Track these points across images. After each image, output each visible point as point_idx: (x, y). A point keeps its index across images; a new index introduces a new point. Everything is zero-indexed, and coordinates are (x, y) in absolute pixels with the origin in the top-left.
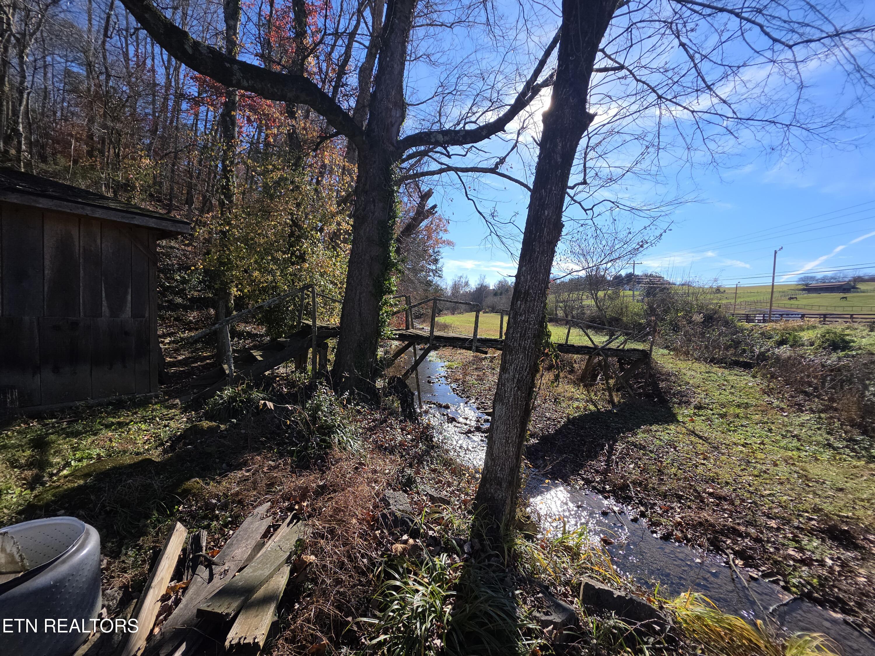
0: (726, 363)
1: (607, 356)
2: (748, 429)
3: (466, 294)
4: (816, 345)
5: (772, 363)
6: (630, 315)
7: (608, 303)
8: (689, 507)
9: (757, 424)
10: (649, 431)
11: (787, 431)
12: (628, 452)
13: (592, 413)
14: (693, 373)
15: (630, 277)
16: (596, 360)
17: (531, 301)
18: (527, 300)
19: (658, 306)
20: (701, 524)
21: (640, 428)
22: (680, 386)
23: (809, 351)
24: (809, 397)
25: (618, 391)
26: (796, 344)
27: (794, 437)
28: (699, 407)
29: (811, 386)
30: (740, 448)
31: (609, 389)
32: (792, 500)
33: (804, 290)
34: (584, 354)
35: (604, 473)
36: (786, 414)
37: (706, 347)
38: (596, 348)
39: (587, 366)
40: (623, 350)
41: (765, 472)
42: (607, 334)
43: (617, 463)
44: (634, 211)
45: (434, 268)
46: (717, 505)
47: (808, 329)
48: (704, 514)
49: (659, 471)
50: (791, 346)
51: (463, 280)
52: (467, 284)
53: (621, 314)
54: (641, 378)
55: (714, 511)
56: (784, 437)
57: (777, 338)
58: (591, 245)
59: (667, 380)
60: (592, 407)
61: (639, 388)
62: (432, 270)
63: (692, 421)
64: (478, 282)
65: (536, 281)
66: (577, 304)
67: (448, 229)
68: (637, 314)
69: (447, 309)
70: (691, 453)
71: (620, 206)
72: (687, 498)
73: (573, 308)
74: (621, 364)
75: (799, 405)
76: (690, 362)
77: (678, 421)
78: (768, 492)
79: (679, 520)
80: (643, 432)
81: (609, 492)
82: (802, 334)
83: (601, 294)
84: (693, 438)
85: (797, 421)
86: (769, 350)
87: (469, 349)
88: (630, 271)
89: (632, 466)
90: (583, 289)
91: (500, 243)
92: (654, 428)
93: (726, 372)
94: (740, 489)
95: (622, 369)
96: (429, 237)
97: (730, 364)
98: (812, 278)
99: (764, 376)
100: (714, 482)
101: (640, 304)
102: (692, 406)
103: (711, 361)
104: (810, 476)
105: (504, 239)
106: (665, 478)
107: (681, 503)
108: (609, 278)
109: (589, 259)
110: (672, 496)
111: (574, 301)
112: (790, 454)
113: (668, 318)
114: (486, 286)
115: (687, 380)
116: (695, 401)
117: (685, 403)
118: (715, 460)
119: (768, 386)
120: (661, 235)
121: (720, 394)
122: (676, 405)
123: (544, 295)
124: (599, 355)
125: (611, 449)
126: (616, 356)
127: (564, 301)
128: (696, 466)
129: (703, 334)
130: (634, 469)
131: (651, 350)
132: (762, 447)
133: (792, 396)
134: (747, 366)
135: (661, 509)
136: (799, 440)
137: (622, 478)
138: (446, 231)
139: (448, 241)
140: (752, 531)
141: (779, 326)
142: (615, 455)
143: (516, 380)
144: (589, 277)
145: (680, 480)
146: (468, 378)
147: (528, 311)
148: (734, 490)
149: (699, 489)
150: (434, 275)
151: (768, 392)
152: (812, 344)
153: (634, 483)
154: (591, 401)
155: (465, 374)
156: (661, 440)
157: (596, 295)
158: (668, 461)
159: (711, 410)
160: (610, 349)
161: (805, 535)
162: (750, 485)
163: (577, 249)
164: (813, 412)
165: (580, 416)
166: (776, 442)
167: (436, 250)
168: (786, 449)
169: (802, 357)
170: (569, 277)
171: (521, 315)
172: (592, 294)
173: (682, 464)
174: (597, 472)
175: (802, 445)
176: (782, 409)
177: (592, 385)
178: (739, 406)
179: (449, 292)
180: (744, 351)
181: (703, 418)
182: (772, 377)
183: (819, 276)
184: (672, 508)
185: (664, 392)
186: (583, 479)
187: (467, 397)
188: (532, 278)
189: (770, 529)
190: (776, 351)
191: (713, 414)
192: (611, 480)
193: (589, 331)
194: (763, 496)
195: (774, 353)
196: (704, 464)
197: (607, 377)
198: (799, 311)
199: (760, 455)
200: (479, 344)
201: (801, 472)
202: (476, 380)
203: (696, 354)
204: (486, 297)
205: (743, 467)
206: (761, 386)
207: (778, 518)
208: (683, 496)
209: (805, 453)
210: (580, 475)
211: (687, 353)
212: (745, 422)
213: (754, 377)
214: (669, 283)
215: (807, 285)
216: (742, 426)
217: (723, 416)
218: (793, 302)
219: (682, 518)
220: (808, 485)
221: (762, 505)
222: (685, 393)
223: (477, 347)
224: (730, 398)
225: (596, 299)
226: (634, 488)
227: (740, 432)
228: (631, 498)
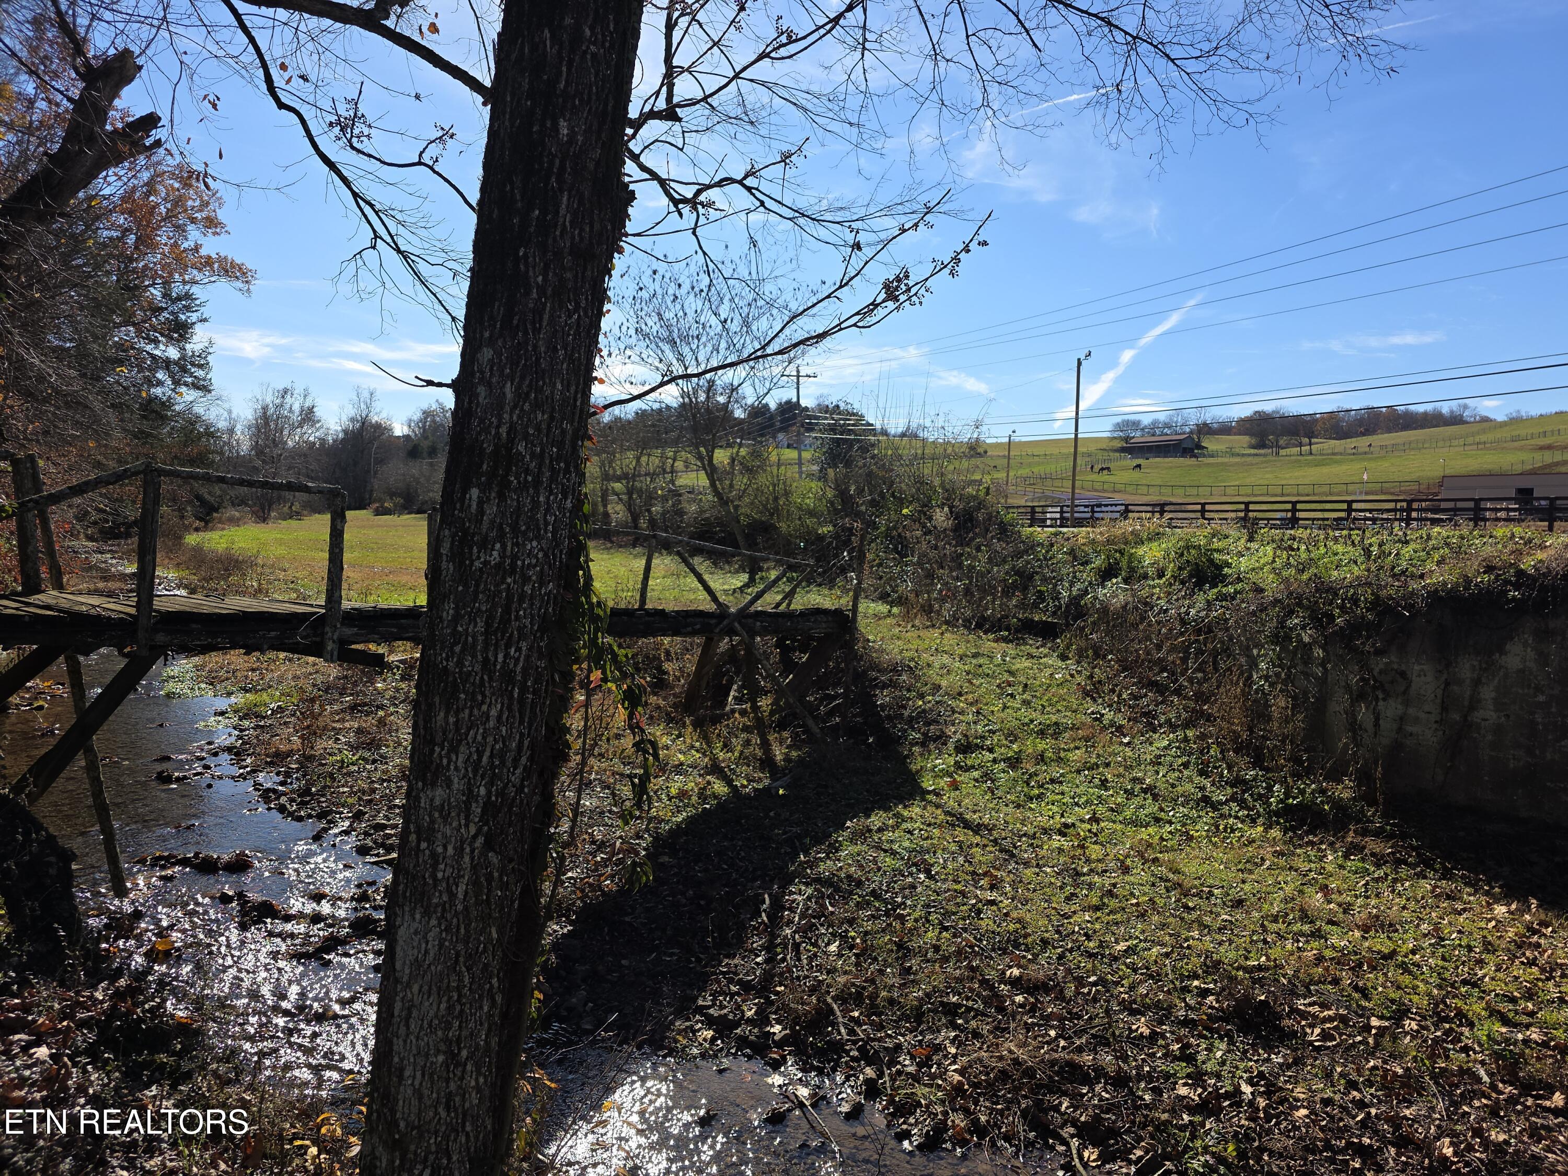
0: (1008, 629)
1: (752, 634)
2: (1064, 788)
3: (309, 451)
4: (1169, 574)
5: (1094, 623)
6: (796, 513)
7: (741, 481)
8: (976, 1035)
9: (1078, 772)
10: (863, 834)
11: (1135, 780)
12: (824, 906)
13: (722, 806)
14: (946, 659)
15: (790, 410)
16: (724, 645)
17: (523, 487)
18: (505, 485)
19: (860, 491)
20: (1004, 1075)
21: (842, 827)
22: (922, 696)
23: (1155, 589)
24: (1162, 694)
25: (781, 726)
26: (1134, 575)
27: (1145, 791)
28: (965, 748)
29: (1164, 670)
30: (1057, 841)
31: (760, 726)
32: (1167, 955)
33: (1123, 450)
34: (693, 633)
35: (763, 988)
36: (1126, 740)
37: (967, 591)
38: (722, 612)
39: (701, 664)
40: (790, 615)
41: (1110, 893)
42: (742, 569)
43: (796, 946)
44: (801, 221)
45: (173, 353)
46: (1033, 1010)
47: (1150, 540)
48: (1010, 1046)
49: (900, 946)
50: (1126, 581)
51: (295, 404)
52: (308, 416)
53: (776, 511)
54: (835, 686)
55: (1028, 1027)
56: (1129, 793)
57: (1098, 562)
58: (691, 315)
59: (893, 684)
60: (720, 788)
61: (831, 713)
62: (167, 364)
63: (955, 786)
64: (351, 412)
65: (537, 406)
66: (660, 486)
67: (221, 215)
68: (812, 513)
69: (240, 502)
70: (962, 876)
71: (769, 203)
72: (969, 1009)
73: (650, 497)
74: (785, 651)
75: (1146, 714)
76: (936, 633)
77: (924, 792)
78: (1122, 946)
79: (957, 1077)
80: (853, 841)
81: (780, 1044)
82: (1141, 551)
83: (721, 456)
84: (961, 834)
85: (1149, 752)
86: (1086, 593)
87: (316, 650)
88: (789, 394)
89: (833, 948)
90: (675, 442)
91: (409, 277)
92: (876, 820)
93: (1011, 649)
94: (1071, 951)
95: (788, 665)
96: (146, 242)
97: (1017, 631)
98: (1136, 424)
99: (1081, 655)
100: (1017, 946)
101: (814, 485)
102: (951, 746)
103: (979, 626)
104: (1187, 883)
105: (422, 267)
106: (914, 963)
107: (955, 1027)
108: (739, 413)
109: (689, 356)
110: (935, 1011)
111: (653, 475)
112: (1144, 834)
113: (882, 521)
114: (378, 426)
115: (937, 679)
116: (955, 733)
117: (936, 739)
118: (1013, 884)
119: (1091, 677)
120: (956, 260)
121: (1005, 707)
122: (916, 749)
123: (575, 464)
124: (731, 632)
125: (778, 906)
126: (774, 632)
127: (625, 476)
128: (979, 912)
129: (957, 559)
130: (840, 955)
131: (855, 609)
132: (1095, 828)
133: (1135, 697)
134: (1047, 632)
135: (913, 1058)
136: (1155, 797)
137: (813, 990)
138: (212, 223)
139: (222, 260)
140: (1107, 1058)
141: (1098, 533)
142: (790, 922)
143: (477, 809)
144: (688, 408)
145: (946, 959)
146: (321, 745)
147: (515, 529)
148: (1061, 957)
149: (991, 975)
150: (177, 383)
151: (1092, 692)
152: (1161, 574)
153: (843, 998)
154: (715, 769)
155: (310, 734)
156: (894, 853)
157: (711, 458)
158: (916, 915)
159: (991, 750)
160: (758, 614)
161: (1201, 1036)
162: (1088, 937)
163: (653, 326)
164: (1173, 728)
165: (690, 820)
166: (1116, 810)
167: (177, 289)
168: (1136, 823)
169: (1146, 604)
170: (637, 405)
171: (485, 545)
172: (700, 457)
173: (947, 914)
174: (746, 987)
175: (1162, 810)
176: (1120, 728)
177: (716, 720)
178: (1042, 733)
179: (243, 442)
180: (1041, 596)
181: (976, 774)
182: (1097, 655)
183: (1146, 420)
184: (938, 1048)
185: (889, 717)
186: (710, 1022)
187: (320, 816)
188: (520, 396)
189: (1137, 1041)
190: (1101, 592)
191: (995, 761)
192: (785, 1007)
193: (696, 561)
194: (1116, 959)
195: (1095, 598)
196: (992, 903)
197: (753, 692)
198: (1118, 498)
199: (1095, 851)
200: (348, 631)
201: (1171, 876)
202: (354, 748)
203: (947, 610)
204: (381, 461)
205: (1069, 890)
206: (1078, 679)
207: (1149, 1008)
208: (960, 1006)
209: (1168, 828)
210: (700, 1010)
211: (927, 610)
212: (1056, 771)
213: (1064, 657)
214: (873, 432)
215: (1127, 439)
216: (1052, 781)
217: (1014, 762)
218: (1105, 476)
219: (961, 1072)
220: (1186, 907)
221: (1117, 984)
222: (933, 715)
223: (343, 643)
224: (1025, 714)
225: (711, 471)
226: (845, 1012)
227: (1051, 797)
228: (838, 1048)
